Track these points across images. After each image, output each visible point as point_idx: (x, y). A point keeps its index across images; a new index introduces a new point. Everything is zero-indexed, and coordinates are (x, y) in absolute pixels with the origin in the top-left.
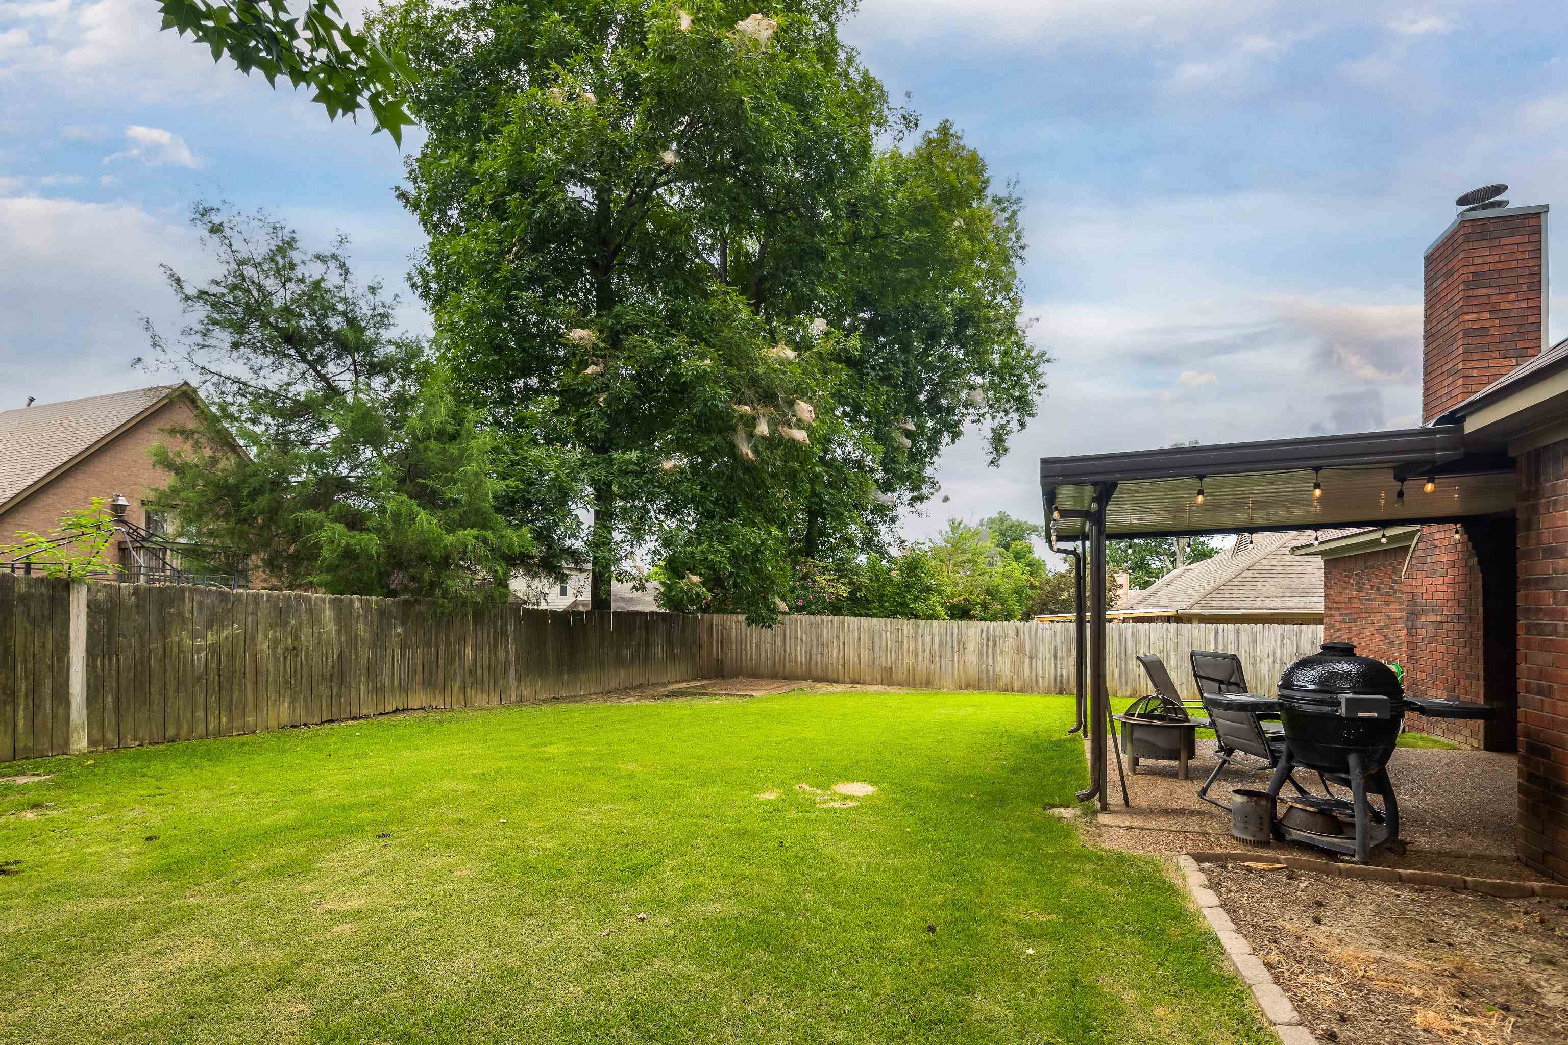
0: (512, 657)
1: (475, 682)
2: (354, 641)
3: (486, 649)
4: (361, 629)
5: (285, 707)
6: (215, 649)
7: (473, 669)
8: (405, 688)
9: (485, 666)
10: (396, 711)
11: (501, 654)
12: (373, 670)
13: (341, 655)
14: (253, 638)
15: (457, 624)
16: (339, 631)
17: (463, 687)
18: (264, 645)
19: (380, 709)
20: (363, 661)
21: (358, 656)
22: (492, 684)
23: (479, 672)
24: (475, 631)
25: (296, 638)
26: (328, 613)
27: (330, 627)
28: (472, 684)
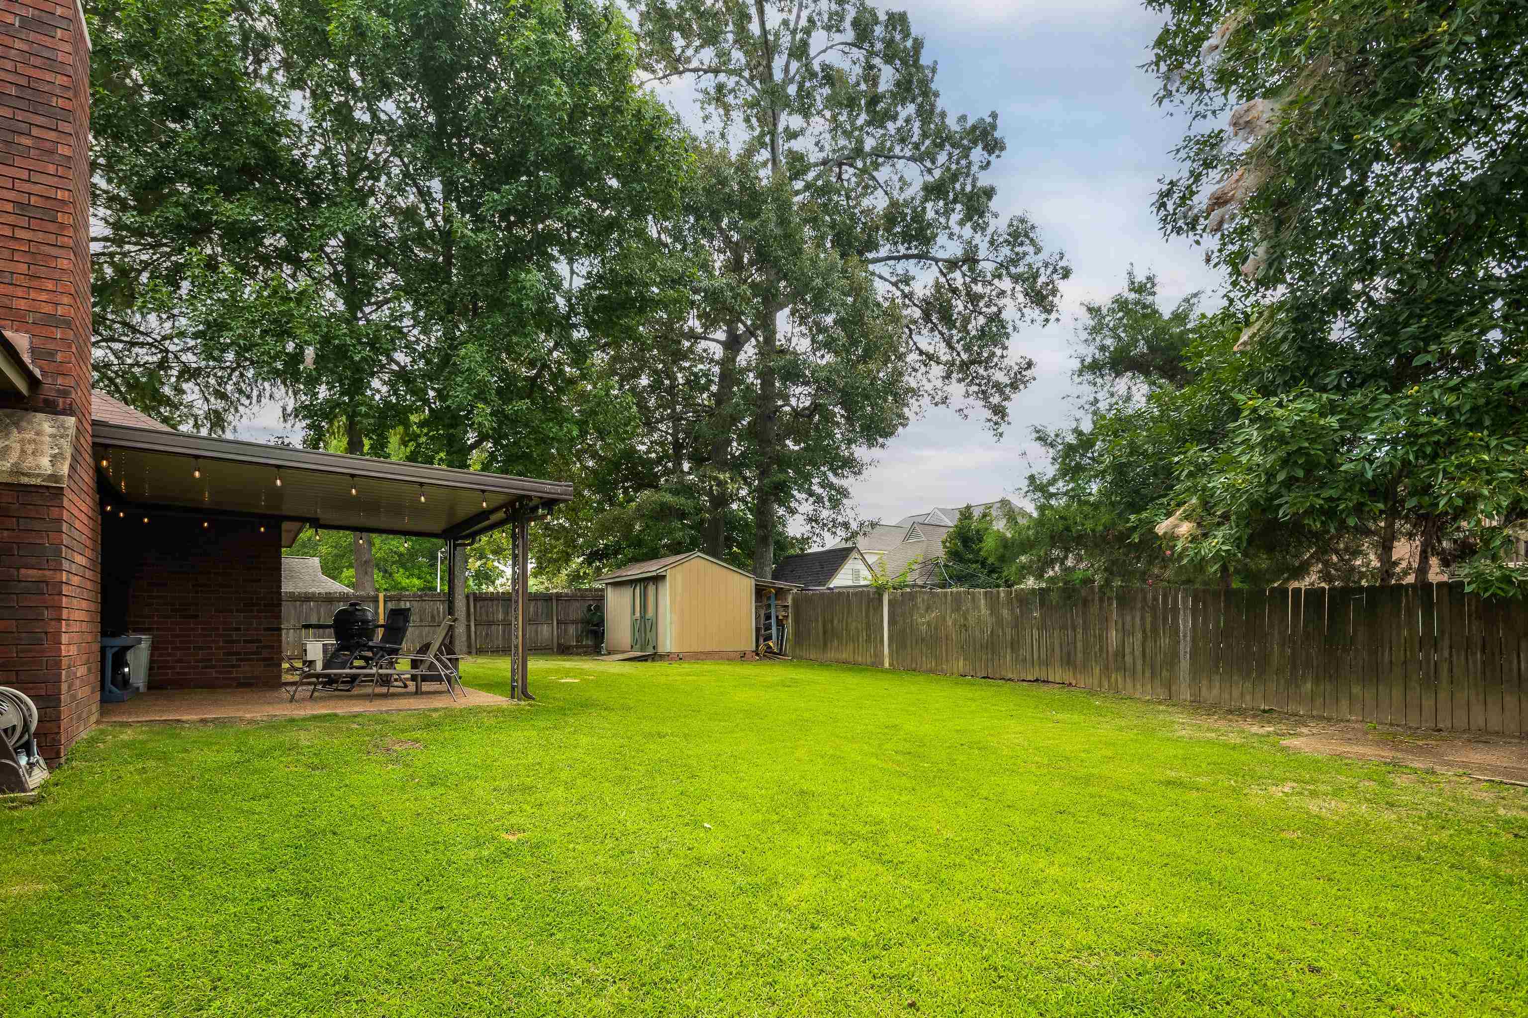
0: (1185, 648)
1: (1122, 668)
2: (1000, 622)
3: (1139, 635)
4: (1005, 612)
5: (961, 663)
6: (929, 624)
7: (1120, 654)
8: (1046, 663)
9: (1138, 653)
10: (1037, 680)
11: (1164, 641)
12: (1015, 645)
13: (992, 632)
14: (944, 619)
15: (1094, 609)
16: (991, 614)
17: (1106, 670)
18: (950, 623)
19: (1023, 676)
20: (1009, 638)
21: (1004, 634)
22: (1148, 674)
23: (1128, 659)
24: (1122, 615)
25: (966, 619)
26: (983, 601)
27: (984, 611)
28: (1118, 669)
